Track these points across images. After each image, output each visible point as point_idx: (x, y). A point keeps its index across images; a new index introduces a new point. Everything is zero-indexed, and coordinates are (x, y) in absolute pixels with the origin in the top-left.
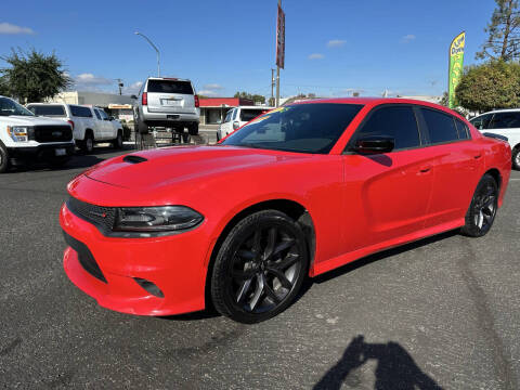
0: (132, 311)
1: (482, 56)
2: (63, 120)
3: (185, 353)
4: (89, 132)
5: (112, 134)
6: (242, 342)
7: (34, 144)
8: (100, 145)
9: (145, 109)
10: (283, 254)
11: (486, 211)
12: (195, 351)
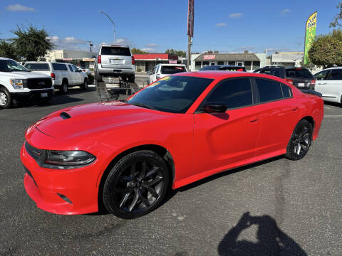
0: (55, 212)
1: (334, 25)
2: (47, 74)
3: (86, 237)
4: (65, 80)
5: (81, 81)
6: (121, 231)
7: (27, 90)
8: (74, 87)
9: (99, 66)
10: (154, 176)
11: (303, 143)
12: (92, 236)
